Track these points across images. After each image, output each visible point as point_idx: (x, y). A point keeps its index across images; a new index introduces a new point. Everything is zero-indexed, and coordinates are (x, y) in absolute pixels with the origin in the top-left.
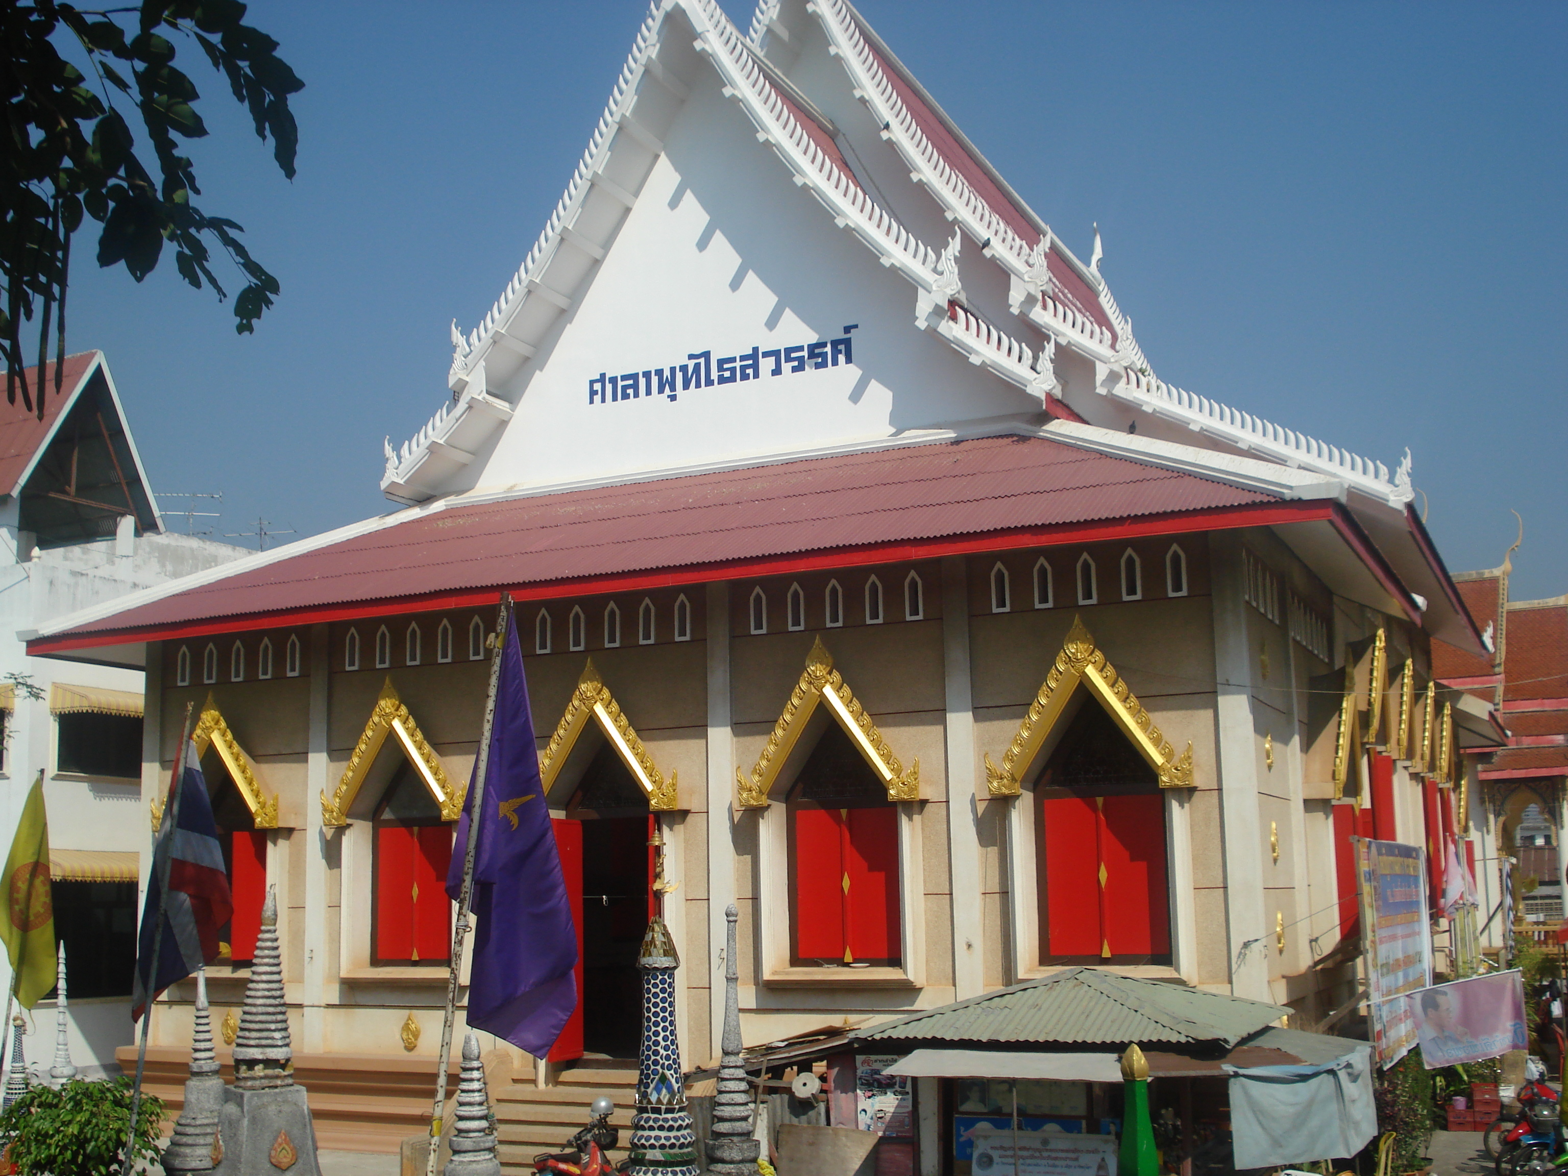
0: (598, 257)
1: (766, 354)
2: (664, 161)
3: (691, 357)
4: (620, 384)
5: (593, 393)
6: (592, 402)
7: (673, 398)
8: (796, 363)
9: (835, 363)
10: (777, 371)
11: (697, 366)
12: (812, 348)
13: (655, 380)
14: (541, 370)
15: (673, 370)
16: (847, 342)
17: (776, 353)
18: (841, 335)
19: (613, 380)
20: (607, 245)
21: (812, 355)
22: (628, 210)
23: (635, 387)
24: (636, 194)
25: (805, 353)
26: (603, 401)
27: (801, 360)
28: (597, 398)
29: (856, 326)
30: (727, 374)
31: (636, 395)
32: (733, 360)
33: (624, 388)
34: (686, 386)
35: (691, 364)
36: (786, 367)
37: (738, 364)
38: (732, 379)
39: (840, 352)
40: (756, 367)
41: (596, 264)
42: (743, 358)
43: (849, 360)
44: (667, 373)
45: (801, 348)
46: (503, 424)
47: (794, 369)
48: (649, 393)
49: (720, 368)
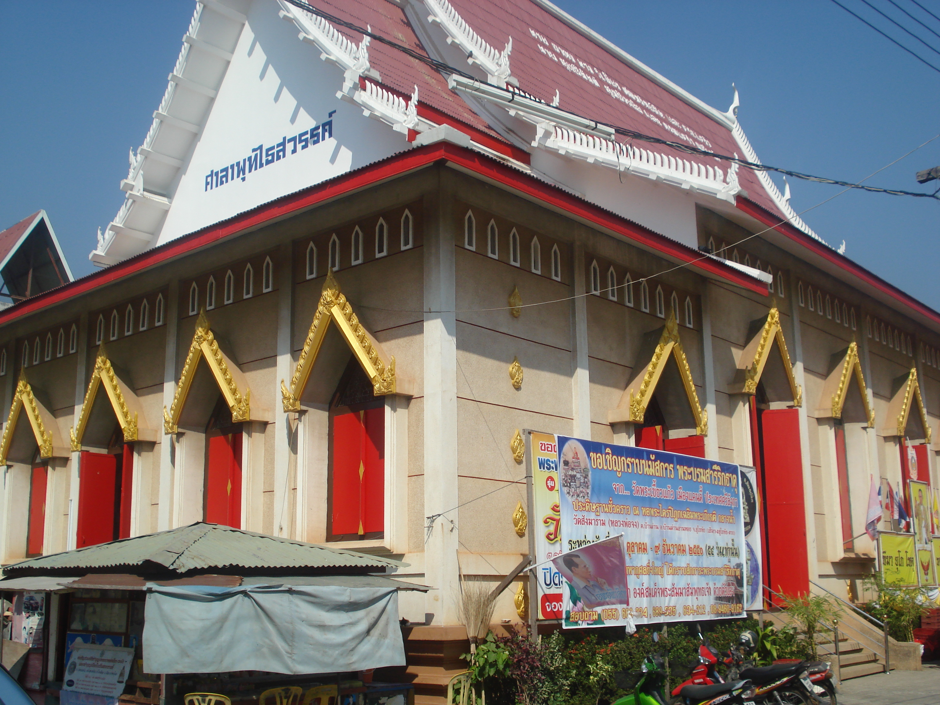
0: (212, 96)
1: (290, 141)
2: (247, 27)
3: (254, 150)
4: (220, 175)
5: (207, 183)
6: (206, 190)
7: (243, 179)
8: (304, 143)
9: (323, 139)
10: (294, 151)
11: (256, 155)
12: (313, 130)
13: (236, 169)
14: (185, 174)
15: (245, 160)
16: (330, 123)
17: (293, 139)
18: (327, 119)
19: (217, 174)
20: (217, 88)
21: (312, 136)
22: (228, 63)
23: (226, 176)
24: (232, 52)
25: (308, 136)
26: (212, 188)
27: (306, 140)
28: (209, 187)
29: (335, 112)
30: (270, 158)
31: (227, 181)
32: (273, 148)
33: (222, 177)
34: (250, 171)
35: (253, 155)
36: (299, 146)
37: (275, 151)
38: (272, 161)
39: (326, 131)
40: (284, 150)
41: (212, 100)
42: (278, 146)
43: (330, 135)
44: (242, 164)
45: (306, 133)
46: (166, 212)
47: (304, 147)
48: (233, 179)
49: (267, 155)
